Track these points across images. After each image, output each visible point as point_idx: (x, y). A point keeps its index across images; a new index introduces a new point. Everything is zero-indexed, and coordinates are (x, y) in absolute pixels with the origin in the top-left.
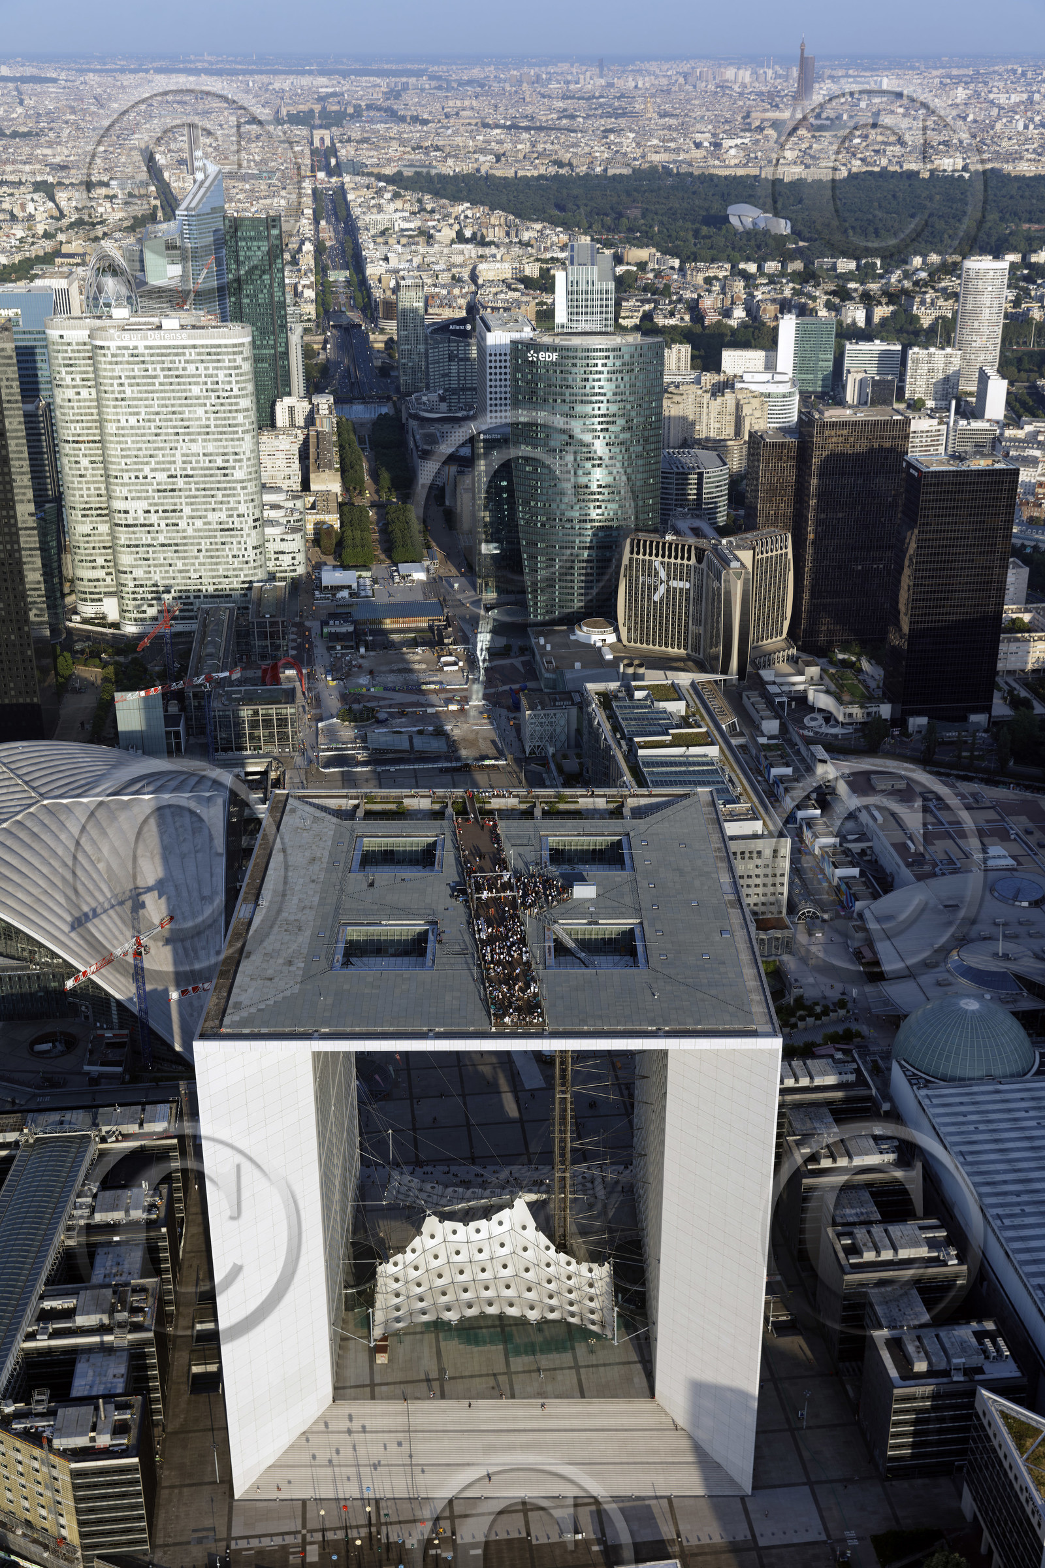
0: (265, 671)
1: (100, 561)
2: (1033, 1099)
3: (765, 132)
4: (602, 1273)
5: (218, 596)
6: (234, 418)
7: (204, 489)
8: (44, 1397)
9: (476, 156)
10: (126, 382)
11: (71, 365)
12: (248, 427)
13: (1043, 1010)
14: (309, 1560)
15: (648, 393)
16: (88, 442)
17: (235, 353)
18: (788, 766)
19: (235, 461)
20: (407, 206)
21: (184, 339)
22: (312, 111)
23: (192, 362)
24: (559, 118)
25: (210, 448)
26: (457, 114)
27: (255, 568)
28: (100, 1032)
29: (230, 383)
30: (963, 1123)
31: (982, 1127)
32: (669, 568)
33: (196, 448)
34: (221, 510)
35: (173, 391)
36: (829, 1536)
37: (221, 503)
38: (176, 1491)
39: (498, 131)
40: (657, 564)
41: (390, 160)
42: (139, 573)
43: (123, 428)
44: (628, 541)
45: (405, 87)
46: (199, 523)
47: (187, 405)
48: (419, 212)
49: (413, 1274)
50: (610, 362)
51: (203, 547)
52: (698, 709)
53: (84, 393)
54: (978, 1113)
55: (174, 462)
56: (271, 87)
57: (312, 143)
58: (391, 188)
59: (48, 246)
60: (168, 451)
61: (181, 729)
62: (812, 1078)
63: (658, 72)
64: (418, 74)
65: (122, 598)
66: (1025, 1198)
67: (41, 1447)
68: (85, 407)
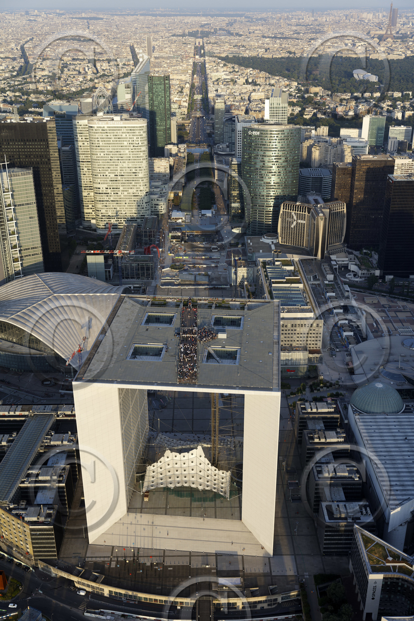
0: (145, 249)
1: (90, 206)
2: (399, 422)
3: (374, 40)
4: (228, 474)
5: (132, 221)
6: (140, 154)
7: (128, 181)
8: (24, 503)
9: (258, 49)
10: (100, 140)
11: (81, 133)
12: (144, 157)
13: (413, 389)
14: (111, 567)
15: (294, 147)
16: (87, 162)
17: (140, 130)
18: (334, 292)
19: (139, 170)
20: (228, 69)
21: (122, 124)
22: (198, 31)
23: (125, 133)
24: (293, 34)
25: (130, 165)
26: (254, 32)
27: (146, 210)
28: (67, 379)
29: (138, 141)
30: (370, 429)
31: (377, 431)
32: (297, 215)
33: (125, 165)
34: (134, 188)
35: (117, 144)
36: (298, 574)
37: (134, 186)
38: (70, 540)
39: (268, 39)
40: (293, 214)
41: (224, 51)
42: (103, 211)
43: (98, 157)
44: (282, 204)
45: (235, 21)
46: (126, 193)
47: (122, 149)
48: (232, 72)
49: (160, 470)
50: (279, 136)
51: (127, 202)
52: (299, 270)
53: (86, 144)
54: (376, 425)
55: (117, 170)
56: (183, 21)
57: (195, 44)
58: (223, 62)
59: (91, 84)
60: (115, 166)
61: (111, 270)
62: (317, 409)
63: (336, 14)
64: (241, 16)
65: (97, 220)
66: (387, 458)
67: (20, 520)
68: (86, 149)
